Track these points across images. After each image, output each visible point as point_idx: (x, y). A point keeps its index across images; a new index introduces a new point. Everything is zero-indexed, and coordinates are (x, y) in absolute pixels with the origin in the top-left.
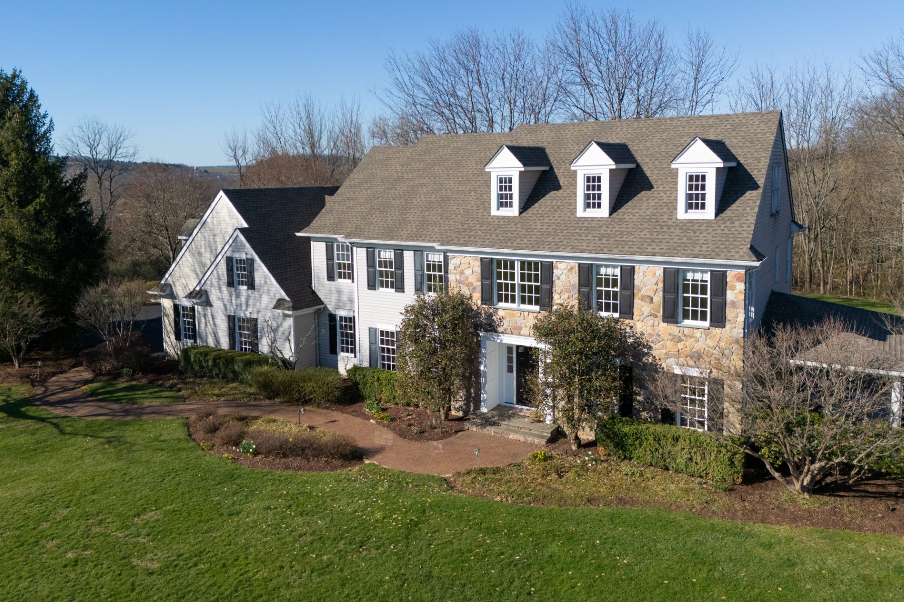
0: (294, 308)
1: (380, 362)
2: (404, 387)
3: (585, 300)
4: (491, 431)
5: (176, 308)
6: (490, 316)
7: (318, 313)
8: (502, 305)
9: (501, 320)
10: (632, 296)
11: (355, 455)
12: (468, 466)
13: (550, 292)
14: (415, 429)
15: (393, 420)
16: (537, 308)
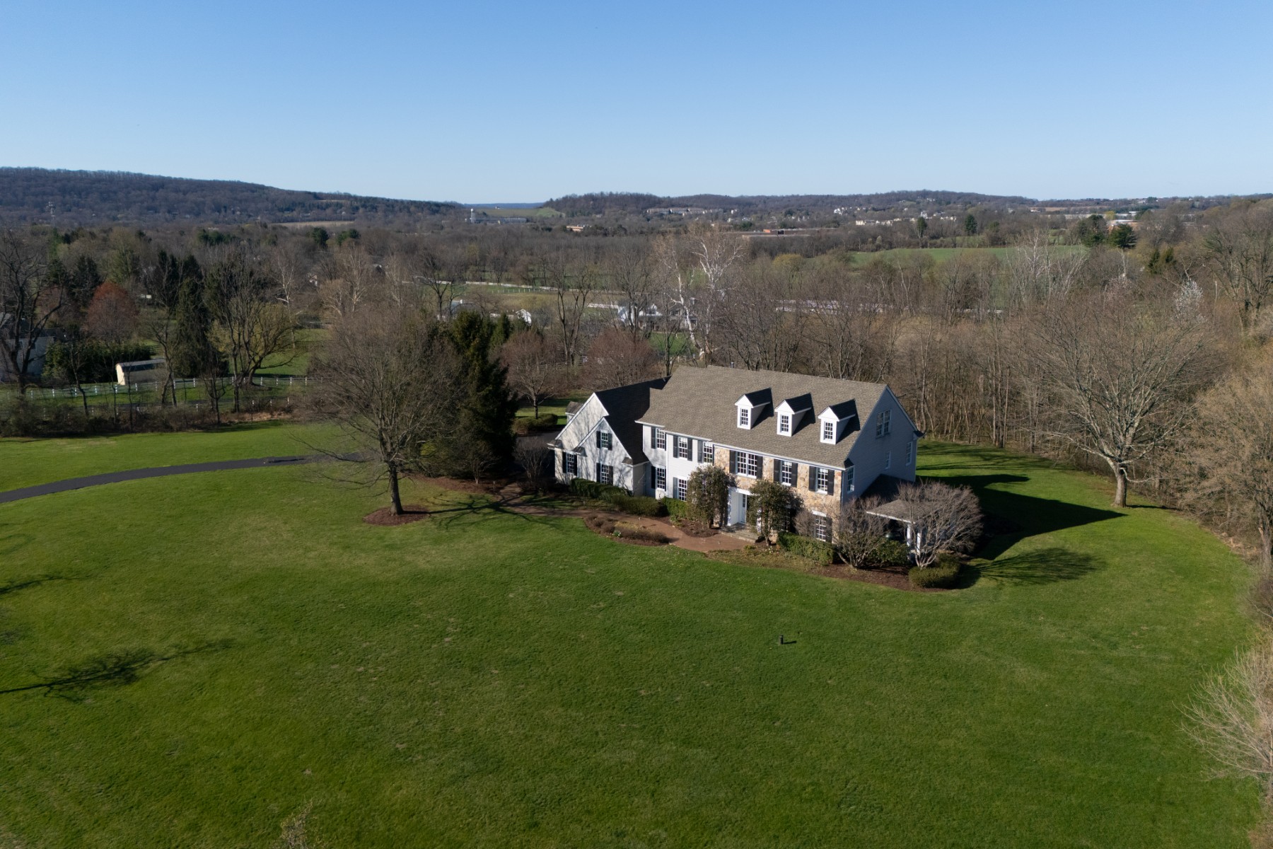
0: (634, 464)
1: (678, 496)
2: (689, 511)
3: (777, 478)
4: (731, 535)
5: (564, 454)
6: (733, 479)
7: (645, 465)
8: (740, 474)
9: (739, 481)
10: (797, 477)
11: (665, 541)
12: (716, 549)
13: (761, 471)
14: (694, 532)
15: (684, 526)
16: (755, 477)
